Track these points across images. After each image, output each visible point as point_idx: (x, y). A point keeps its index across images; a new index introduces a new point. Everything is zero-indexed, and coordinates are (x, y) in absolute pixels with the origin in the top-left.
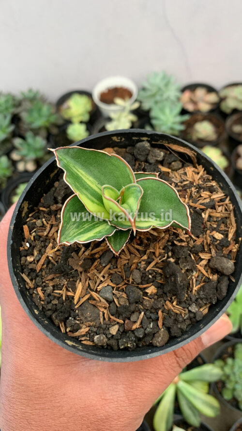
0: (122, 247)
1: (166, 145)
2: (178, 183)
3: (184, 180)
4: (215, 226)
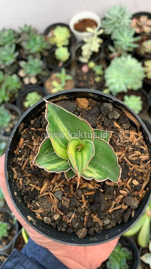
0: (72, 177)
1: (123, 110)
2: (122, 140)
3: (126, 140)
4: (136, 175)
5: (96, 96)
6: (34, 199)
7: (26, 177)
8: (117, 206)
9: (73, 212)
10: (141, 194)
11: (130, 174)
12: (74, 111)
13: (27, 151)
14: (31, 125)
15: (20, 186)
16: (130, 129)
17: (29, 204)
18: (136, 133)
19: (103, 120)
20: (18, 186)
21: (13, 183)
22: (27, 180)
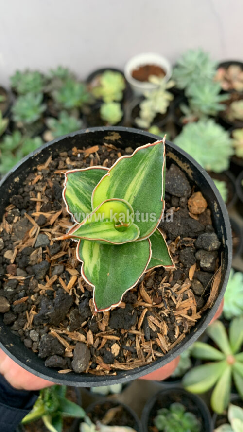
1: (220, 269)
2: (171, 291)
3: (176, 298)
4: (128, 345)
6: (20, 210)
8: (65, 339)
9: (27, 276)
10: (101, 368)
11: (125, 334)
12: (177, 195)
13: (83, 164)
14: (123, 151)
15: (31, 181)
16: (197, 297)
17: (11, 206)
18: (194, 308)
19: (187, 245)
20: (29, 178)
21: (29, 168)
22: (42, 186)
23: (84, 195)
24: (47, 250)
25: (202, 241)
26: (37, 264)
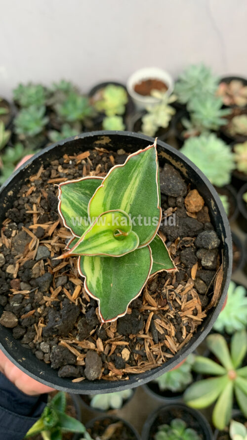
1: (222, 267)
2: (175, 292)
3: (180, 299)
4: (137, 349)
5: (216, 213)
6: (17, 224)
7: (42, 193)
8: (75, 348)
9: (32, 289)
10: (114, 374)
11: (134, 338)
12: (173, 195)
13: (76, 171)
14: (115, 153)
15: (25, 193)
16: (201, 296)
17: (8, 220)
18: (199, 308)
19: (188, 246)
20: (23, 190)
21: (22, 181)
22: (37, 197)
23: (80, 206)
24: (49, 262)
25: (201, 240)
26: (40, 277)
